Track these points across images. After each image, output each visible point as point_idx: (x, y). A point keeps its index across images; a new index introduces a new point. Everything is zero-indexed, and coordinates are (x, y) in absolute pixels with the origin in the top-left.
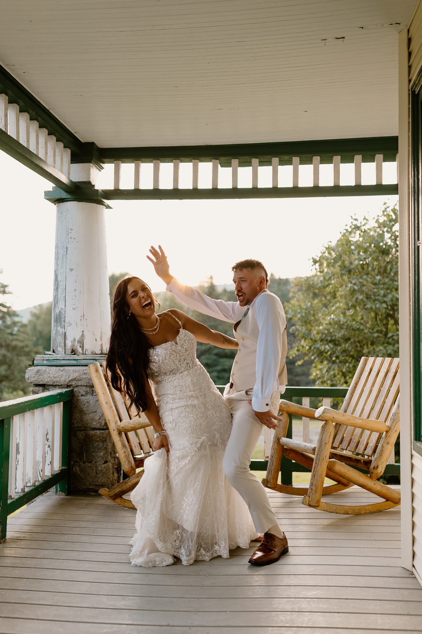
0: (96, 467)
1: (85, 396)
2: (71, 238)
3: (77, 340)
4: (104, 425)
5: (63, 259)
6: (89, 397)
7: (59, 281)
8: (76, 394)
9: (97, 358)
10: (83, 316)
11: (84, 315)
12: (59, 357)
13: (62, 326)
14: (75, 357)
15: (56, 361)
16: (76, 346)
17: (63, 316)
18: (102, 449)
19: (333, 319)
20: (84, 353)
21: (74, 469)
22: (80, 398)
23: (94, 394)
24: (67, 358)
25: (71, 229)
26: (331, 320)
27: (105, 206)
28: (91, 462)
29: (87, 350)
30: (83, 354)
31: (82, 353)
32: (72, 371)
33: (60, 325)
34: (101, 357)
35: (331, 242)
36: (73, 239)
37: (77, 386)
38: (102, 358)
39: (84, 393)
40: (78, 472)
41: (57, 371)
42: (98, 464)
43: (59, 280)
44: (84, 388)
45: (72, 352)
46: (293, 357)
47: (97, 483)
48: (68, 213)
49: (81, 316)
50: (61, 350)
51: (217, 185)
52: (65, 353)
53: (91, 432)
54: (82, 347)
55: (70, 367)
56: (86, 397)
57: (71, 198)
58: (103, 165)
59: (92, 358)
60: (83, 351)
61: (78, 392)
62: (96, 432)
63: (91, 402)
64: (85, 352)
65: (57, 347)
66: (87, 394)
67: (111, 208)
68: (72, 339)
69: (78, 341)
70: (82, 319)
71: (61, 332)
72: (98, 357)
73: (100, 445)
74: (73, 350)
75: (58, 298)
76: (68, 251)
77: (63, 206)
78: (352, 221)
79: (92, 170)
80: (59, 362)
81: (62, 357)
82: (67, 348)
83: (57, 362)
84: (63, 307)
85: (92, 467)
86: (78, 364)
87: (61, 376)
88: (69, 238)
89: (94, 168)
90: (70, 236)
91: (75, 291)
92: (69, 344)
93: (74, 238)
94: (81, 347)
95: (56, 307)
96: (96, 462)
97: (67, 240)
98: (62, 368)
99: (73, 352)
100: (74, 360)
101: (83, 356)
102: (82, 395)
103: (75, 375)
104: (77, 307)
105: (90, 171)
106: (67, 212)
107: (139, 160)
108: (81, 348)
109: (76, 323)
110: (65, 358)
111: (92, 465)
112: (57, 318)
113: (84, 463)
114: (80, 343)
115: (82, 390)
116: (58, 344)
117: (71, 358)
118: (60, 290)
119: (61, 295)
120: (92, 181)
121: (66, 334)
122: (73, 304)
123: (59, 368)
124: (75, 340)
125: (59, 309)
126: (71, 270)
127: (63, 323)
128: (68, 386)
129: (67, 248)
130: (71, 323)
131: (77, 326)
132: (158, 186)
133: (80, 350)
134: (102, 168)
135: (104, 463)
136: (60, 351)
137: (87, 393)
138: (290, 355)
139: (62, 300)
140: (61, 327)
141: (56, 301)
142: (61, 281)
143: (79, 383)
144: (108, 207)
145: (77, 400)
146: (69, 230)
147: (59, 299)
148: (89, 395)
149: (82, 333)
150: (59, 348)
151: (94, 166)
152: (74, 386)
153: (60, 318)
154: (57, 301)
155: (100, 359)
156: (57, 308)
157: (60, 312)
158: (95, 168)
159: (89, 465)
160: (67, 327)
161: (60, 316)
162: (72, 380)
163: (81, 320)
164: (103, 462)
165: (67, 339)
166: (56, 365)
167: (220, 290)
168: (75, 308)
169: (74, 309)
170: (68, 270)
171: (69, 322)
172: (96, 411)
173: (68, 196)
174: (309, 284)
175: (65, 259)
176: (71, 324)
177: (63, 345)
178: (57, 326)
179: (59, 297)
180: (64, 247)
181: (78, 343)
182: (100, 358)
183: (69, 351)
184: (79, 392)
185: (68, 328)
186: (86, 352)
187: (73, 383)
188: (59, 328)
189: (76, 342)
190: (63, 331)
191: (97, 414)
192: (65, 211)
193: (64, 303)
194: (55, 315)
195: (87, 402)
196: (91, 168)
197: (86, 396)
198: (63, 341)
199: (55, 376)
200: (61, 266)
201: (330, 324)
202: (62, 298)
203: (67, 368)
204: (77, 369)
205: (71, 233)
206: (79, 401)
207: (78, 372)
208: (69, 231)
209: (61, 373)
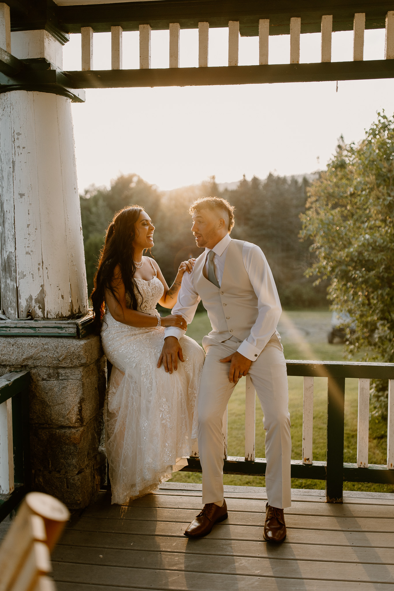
0: (66, 479)
1: (47, 380)
2: (19, 147)
3: (34, 298)
4: (76, 422)
5: (8, 179)
6: (53, 382)
7: (5, 212)
8: (34, 377)
9: (63, 326)
10: (41, 264)
11: (43, 262)
12: (8, 322)
13: (12, 278)
14: (32, 323)
15: (4, 329)
16: (33, 308)
17: (13, 264)
18: (74, 455)
19: (368, 240)
20: (46, 316)
21: (36, 480)
22: (41, 383)
23: (60, 378)
24: (20, 325)
25: (19, 134)
26: (366, 241)
27: (70, 97)
28: (59, 472)
29: (50, 313)
30: (44, 319)
31: (42, 316)
32: (26, 345)
33: (10, 277)
34: (68, 323)
35: (354, 143)
36: (21, 148)
37: (35, 367)
38: (70, 326)
39: (45, 377)
40: (42, 484)
41: (5, 345)
42: (69, 474)
43: (5, 210)
44: (45, 369)
45: (28, 316)
46: (310, 276)
47: (69, 501)
48: (13, 109)
49: (39, 264)
50: (13, 312)
51: (237, 61)
52: (18, 317)
53: (58, 431)
54: (43, 308)
55: (24, 339)
56: (48, 382)
57: (16, 85)
58: (67, 35)
59: (56, 325)
60: (44, 314)
61: (37, 374)
62: (65, 432)
63: (56, 389)
64: (47, 314)
65: (8, 308)
66: (50, 378)
67: (81, 101)
68: (27, 297)
69: (36, 300)
70: (41, 269)
71: (11, 287)
72: (65, 324)
73: (70, 449)
74: (29, 312)
75: (5, 237)
76: (16, 168)
77: (6, 98)
78: (380, 118)
79: (46, 41)
80: (10, 330)
81: (14, 323)
82: (21, 309)
83: (6, 331)
84: (13, 250)
85: (61, 478)
86: (36, 334)
87: (11, 353)
88: (16, 147)
89: (50, 38)
90: (17, 143)
91: (28, 227)
92: (23, 303)
93: (24, 148)
94: (40, 308)
95: (3, 249)
96: (66, 472)
97: (13, 149)
98: (12, 340)
99: (31, 316)
100: (31, 328)
101: (44, 322)
102: (43, 379)
103: (32, 352)
104: (32, 251)
105: (43, 42)
106: (12, 107)
107: (119, 26)
108: (41, 310)
109: (32, 274)
110: (18, 325)
111: (61, 476)
112: (5, 265)
113: (50, 472)
114: (39, 302)
115: (43, 373)
116: (8, 304)
117: (26, 325)
118: (7, 225)
119: (9, 233)
120: (47, 58)
121: (19, 289)
122: (27, 246)
123: (9, 340)
124: (31, 298)
125: (8, 253)
126: (22, 195)
127: (14, 274)
128: (23, 367)
129: (13, 162)
130: (24, 274)
131: (33, 278)
132: (148, 64)
133: (39, 313)
134: (66, 40)
135: (77, 474)
136: (11, 314)
137: (50, 376)
138: (307, 274)
139: (11, 240)
140: (11, 280)
141: (3, 241)
142: (8, 211)
143: (38, 362)
144: (76, 99)
145: (36, 386)
146: (15, 134)
147: (6, 239)
148: (53, 380)
149: (41, 288)
150: (9, 308)
151: (50, 35)
152: (32, 366)
153: (9, 266)
154: (5, 240)
155: (67, 328)
156: (5, 252)
157: (8, 257)
158: (52, 39)
159: (57, 475)
160: (19, 279)
161: (9, 263)
162: (27, 359)
163: (39, 269)
164: (77, 472)
165: (20, 296)
166: (6, 334)
167: (221, 189)
168: (30, 252)
169: (27, 253)
170: (17, 196)
171: (22, 272)
172: (64, 403)
173: (11, 82)
174: (329, 193)
175: (11, 179)
176: (25, 276)
177: (15, 305)
178: (6, 278)
179: (6, 235)
180: (9, 160)
181: (36, 303)
182: (67, 326)
183: (24, 315)
184: (39, 375)
185: (21, 281)
186: (49, 315)
187: (30, 363)
188: (9, 281)
189: (33, 301)
190: (14, 286)
191: (65, 406)
192: (9, 106)
193: (13, 245)
194: (3, 260)
195: (50, 389)
196: (45, 37)
197: (49, 380)
198: (15, 300)
199: (3, 353)
200: (7, 190)
201: (363, 245)
202: (11, 237)
203: (20, 340)
204: (34, 343)
205: (18, 139)
206: (38, 387)
207: (36, 347)
208: (16, 137)
209: (12, 349)
